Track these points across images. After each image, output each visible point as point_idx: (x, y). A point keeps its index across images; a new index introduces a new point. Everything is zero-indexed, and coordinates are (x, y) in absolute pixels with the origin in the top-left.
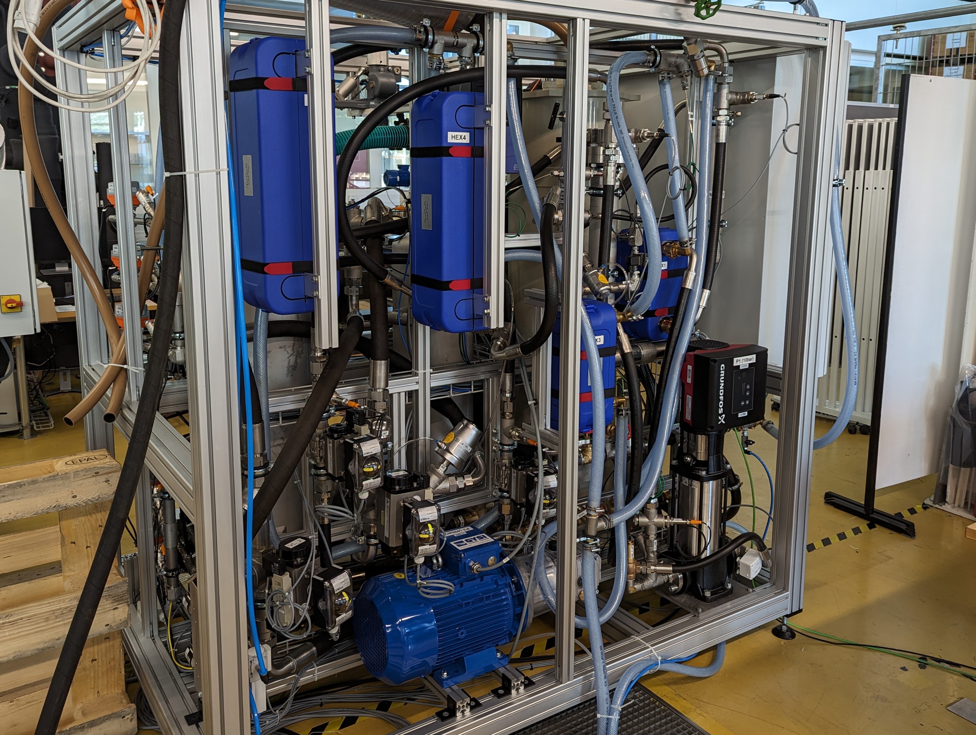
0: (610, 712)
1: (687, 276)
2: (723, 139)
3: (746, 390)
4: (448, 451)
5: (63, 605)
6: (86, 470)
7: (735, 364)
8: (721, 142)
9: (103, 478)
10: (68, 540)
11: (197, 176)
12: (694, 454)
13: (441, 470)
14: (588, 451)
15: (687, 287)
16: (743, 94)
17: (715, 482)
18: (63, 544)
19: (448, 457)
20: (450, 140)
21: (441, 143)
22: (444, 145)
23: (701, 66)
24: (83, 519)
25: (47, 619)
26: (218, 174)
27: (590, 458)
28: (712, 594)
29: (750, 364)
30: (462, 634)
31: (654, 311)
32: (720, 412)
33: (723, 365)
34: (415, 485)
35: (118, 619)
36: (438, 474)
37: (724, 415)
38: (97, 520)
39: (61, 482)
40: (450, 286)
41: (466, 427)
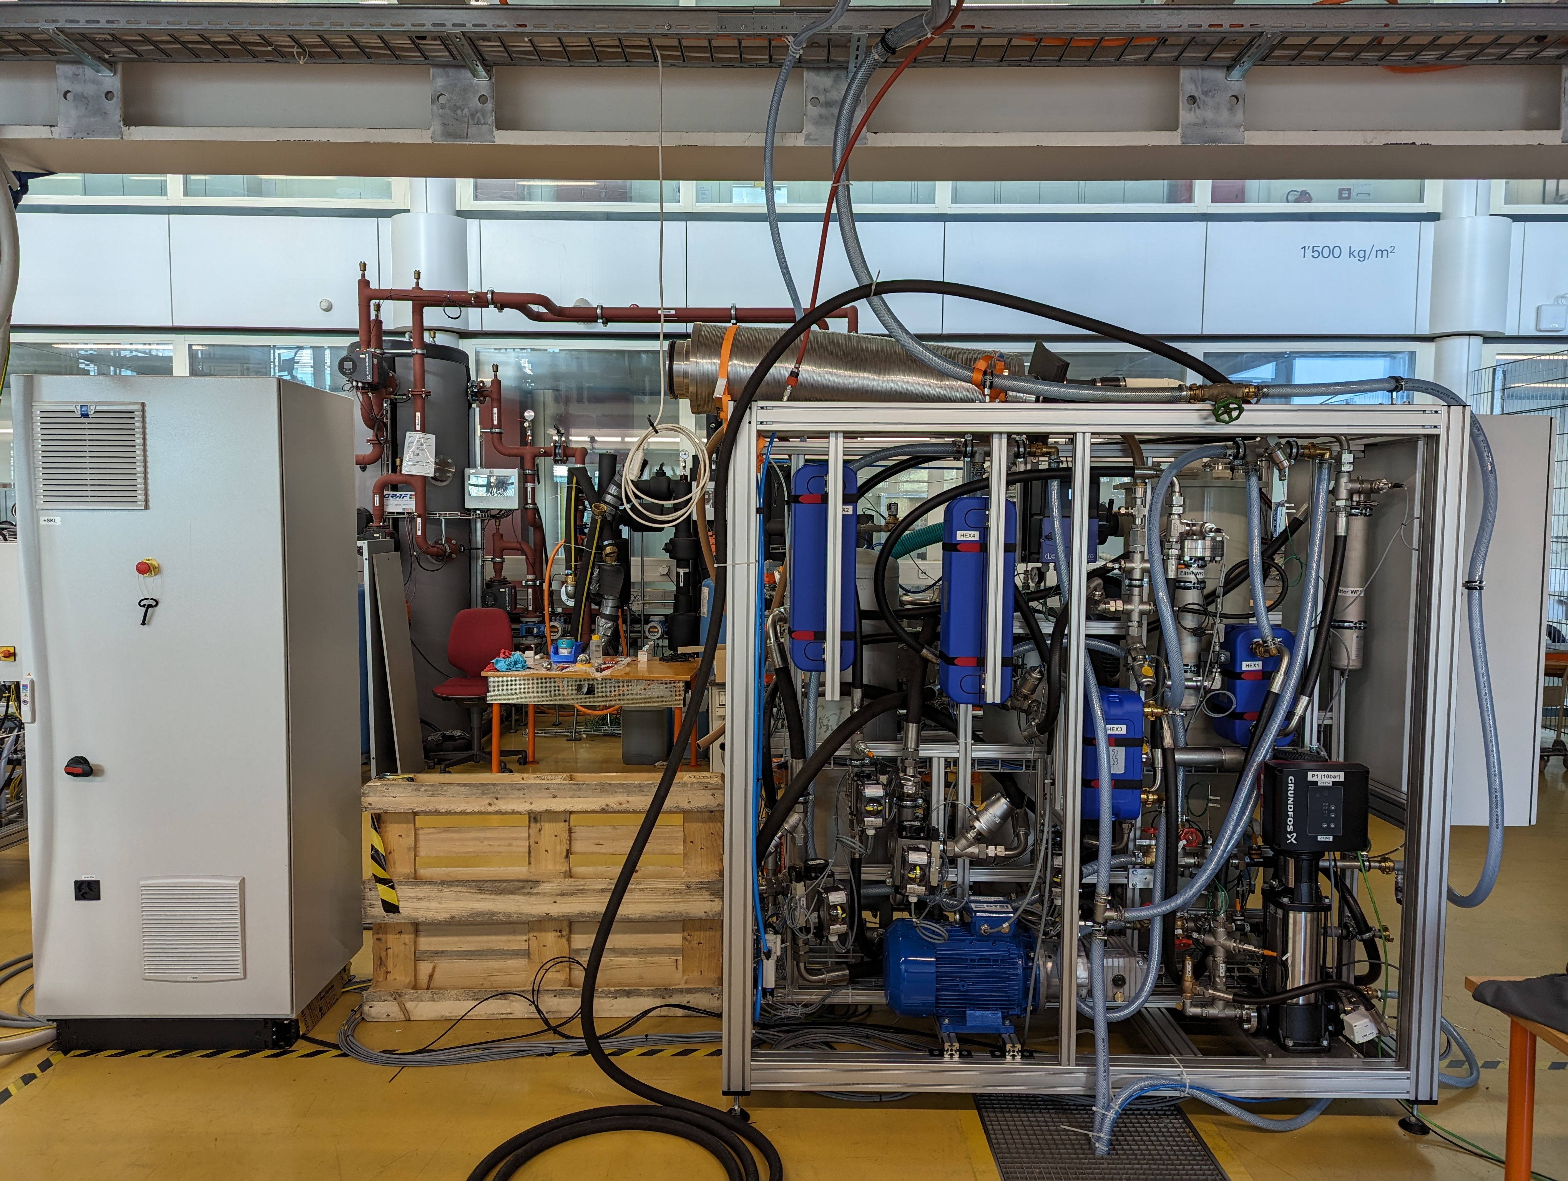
0: (1108, 1108)
1: (1274, 679)
2: (1341, 532)
3: (1330, 811)
4: (977, 819)
5: (676, 887)
6: (699, 783)
7: (1310, 779)
8: (1339, 534)
9: (710, 792)
10: (688, 841)
11: (734, 566)
12: (1284, 879)
13: (971, 835)
14: (1152, 852)
15: (1272, 690)
16: (1371, 482)
17: (1309, 915)
18: (685, 842)
19: (977, 824)
20: (959, 538)
21: (951, 539)
22: (954, 542)
23: (1279, 459)
24: (700, 824)
25: (664, 894)
26: (748, 565)
27: (1154, 860)
28: (1295, 1045)
29: (1333, 782)
30: (963, 986)
31: (1243, 714)
32: (1289, 830)
33: (1291, 777)
34: (922, 835)
35: (714, 910)
36: (967, 839)
37: (1295, 835)
38: (710, 828)
39: (680, 789)
40: (956, 662)
41: (998, 799)
